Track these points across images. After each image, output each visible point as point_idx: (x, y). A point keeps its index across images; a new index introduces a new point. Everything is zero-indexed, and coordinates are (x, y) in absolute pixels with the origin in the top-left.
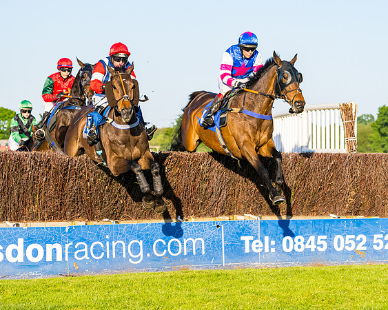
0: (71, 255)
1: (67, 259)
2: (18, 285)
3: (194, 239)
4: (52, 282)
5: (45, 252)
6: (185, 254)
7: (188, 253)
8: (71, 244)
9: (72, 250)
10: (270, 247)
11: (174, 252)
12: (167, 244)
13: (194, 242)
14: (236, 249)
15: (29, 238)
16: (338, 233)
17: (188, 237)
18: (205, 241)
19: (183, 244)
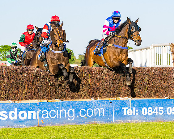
0: (40, 116)
1: (38, 118)
2: (14, 131)
3: (99, 109)
4: (31, 129)
5: (28, 115)
6: (95, 116)
8: (40, 111)
9: (41, 114)
10: (136, 112)
11: (90, 115)
12: (86, 111)
13: (99, 110)
14: (119, 114)
15: (20, 108)
16: (169, 106)
17: (96, 108)
18: (105, 110)
19: (94, 111)
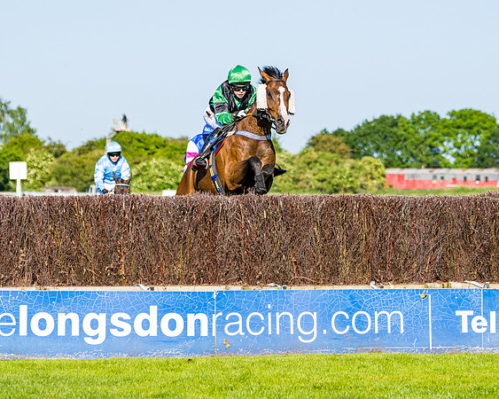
0: (220, 329)
1: (214, 334)
3: (389, 312)
5: (186, 325)
6: (376, 332)
7: (380, 331)
8: (220, 314)
9: (221, 322)
11: (361, 329)
12: (351, 318)
14: (449, 329)
15: (165, 306)
17: (381, 310)
18: (404, 315)
19: (373, 319)
